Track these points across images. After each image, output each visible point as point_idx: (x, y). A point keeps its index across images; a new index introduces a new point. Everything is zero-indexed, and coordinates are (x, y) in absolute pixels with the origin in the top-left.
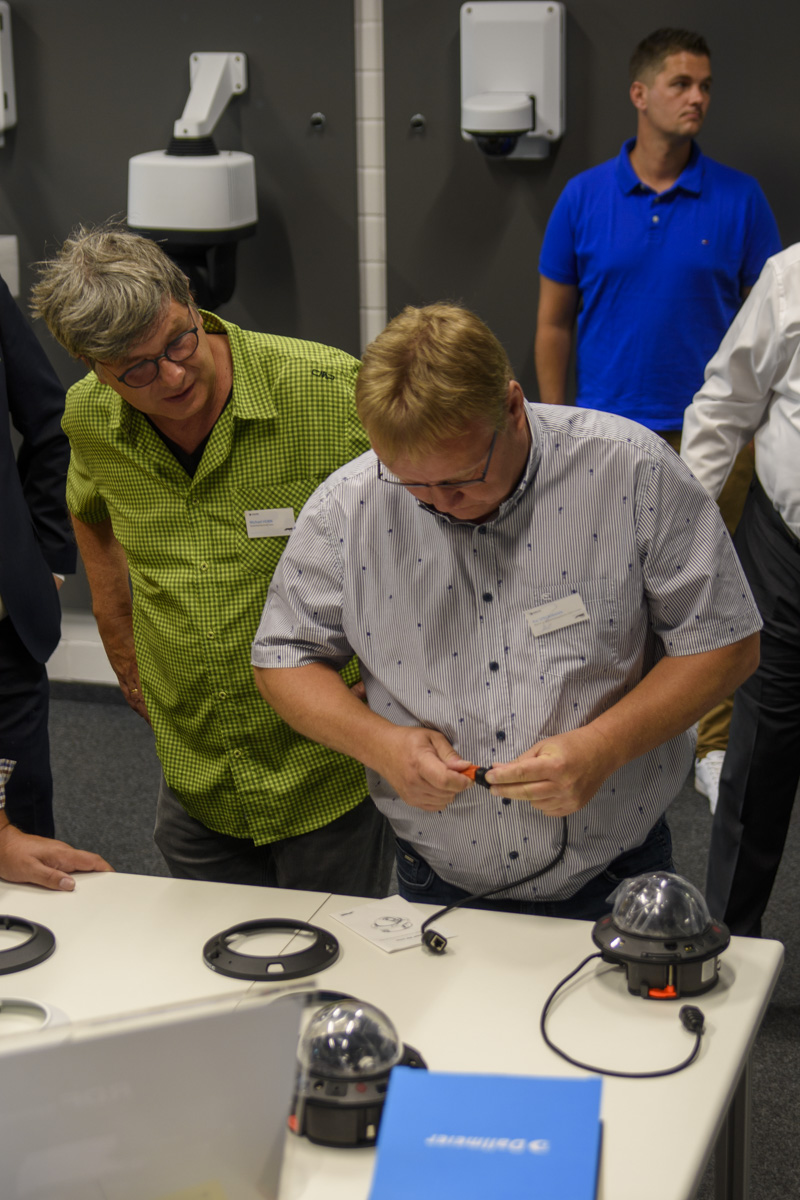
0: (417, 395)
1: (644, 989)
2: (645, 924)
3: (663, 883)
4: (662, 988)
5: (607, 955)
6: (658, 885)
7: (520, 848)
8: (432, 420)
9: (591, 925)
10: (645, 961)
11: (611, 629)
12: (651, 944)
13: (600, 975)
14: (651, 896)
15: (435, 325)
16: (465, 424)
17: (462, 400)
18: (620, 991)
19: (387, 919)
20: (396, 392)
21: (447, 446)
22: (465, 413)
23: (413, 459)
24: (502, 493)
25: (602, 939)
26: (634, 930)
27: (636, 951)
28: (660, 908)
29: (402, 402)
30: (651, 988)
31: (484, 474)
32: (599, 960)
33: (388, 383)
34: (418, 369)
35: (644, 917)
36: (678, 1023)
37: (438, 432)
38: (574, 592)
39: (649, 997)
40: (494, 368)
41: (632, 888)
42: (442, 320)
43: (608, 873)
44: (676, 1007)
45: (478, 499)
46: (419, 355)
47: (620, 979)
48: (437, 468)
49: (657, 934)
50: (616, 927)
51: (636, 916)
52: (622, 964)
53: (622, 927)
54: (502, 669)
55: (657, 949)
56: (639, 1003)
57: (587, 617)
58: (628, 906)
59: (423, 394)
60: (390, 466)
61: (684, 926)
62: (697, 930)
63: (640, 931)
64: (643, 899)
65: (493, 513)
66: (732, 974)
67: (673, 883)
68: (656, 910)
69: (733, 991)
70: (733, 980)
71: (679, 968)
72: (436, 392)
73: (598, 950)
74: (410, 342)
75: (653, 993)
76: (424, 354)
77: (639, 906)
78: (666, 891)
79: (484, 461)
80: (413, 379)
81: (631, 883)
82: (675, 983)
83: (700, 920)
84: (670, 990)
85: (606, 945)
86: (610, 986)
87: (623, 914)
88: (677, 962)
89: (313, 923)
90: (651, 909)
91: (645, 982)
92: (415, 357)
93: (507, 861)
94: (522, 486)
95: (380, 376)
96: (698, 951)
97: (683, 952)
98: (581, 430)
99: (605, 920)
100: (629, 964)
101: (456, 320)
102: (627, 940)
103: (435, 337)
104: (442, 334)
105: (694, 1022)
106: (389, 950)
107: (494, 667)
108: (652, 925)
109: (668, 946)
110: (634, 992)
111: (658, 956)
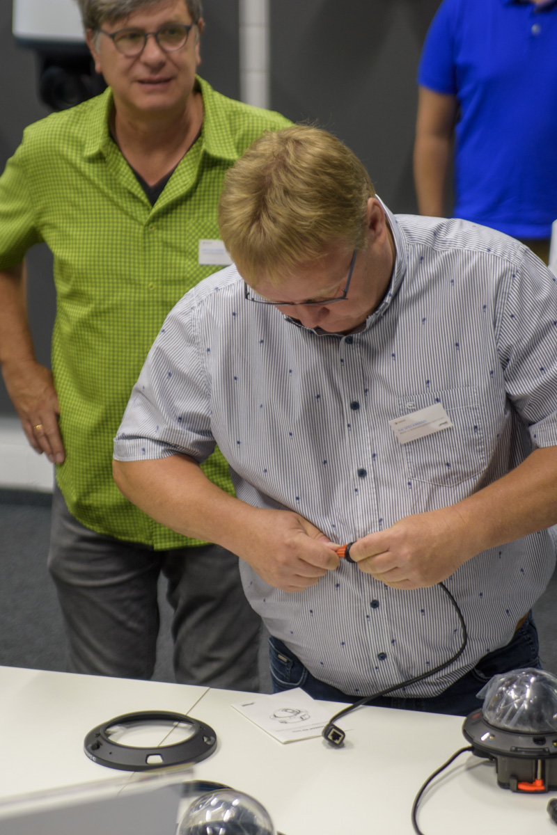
0: (274, 221)
1: (513, 782)
2: (515, 719)
3: (533, 680)
4: (531, 781)
5: (477, 750)
6: (528, 681)
7: (388, 649)
8: (290, 245)
9: (462, 719)
10: (514, 755)
11: (477, 436)
12: (520, 738)
13: (469, 768)
14: (521, 692)
15: (290, 147)
16: (323, 246)
17: (319, 224)
18: (489, 784)
19: (286, 710)
20: (255, 217)
21: (306, 268)
22: (321, 236)
23: (273, 280)
24: (367, 308)
25: (472, 734)
26: (504, 724)
27: (505, 745)
28: (529, 704)
29: (260, 228)
30: (520, 781)
31: (345, 293)
32: (469, 754)
33: (248, 209)
34: (275, 194)
35: (514, 712)
37: (295, 255)
38: (438, 400)
39: (518, 791)
40: (349, 189)
41: (502, 684)
42: (298, 142)
43: (477, 671)
44: (544, 800)
45: (341, 316)
46: (275, 182)
47: (490, 772)
48: (301, 289)
49: (526, 729)
50: (487, 723)
51: (505, 711)
52: (492, 758)
53: (492, 722)
54: (370, 475)
55: (525, 744)
56: (509, 796)
57: (450, 425)
58: (498, 700)
59: (281, 219)
60: (254, 287)
61: (552, 722)
63: (509, 726)
64: (512, 694)
65: (360, 326)
67: (542, 679)
68: (525, 706)
71: (547, 762)
72: (295, 217)
73: (469, 745)
74: (267, 167)
75: (522, 787)
76: (280, 180)
77: (509, 701)
78: (534, 687)
79: (345, 279)
80: (270, 205)
81: (501, 678)
82: (543, 777)
84: (539, 784)
85: (476, 740)
86: (481, 779)
87: (493, 709)
88: (545, 757)
89: (192, 716)
90: (520, 704)
91: (514, 776)
92: (271, 183)
93: (376, 662)
94: (388, 299)
95: (240, 202)
97: (551, 746)
98: (444, 242)
99: (475, 715)
100: (498, 757)
101: (312, 143)
102: (497, 734)
103: (290, 161)
104: (298, 158)
106: (284, 741)
107: (362, 473)
108: (521, 720)
109: (537, 741)
110: (504, 785)
111: (527, 750)
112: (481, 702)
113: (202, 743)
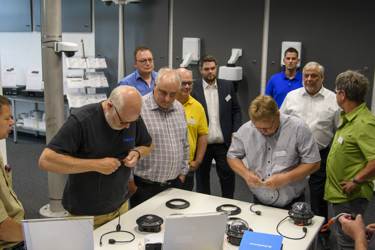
0: (261, 112)
1: (297, 223)
2: (298, 211)
3: (302, 204)
4: (300, 224)
5: (291, 217)
6: (301, 204)
7: (274, 196)
8: (263, 117)
9: (288, 211)
10: (298, 218)
11: (291, 157)
12: (299, 215)
13: (289, 220)
14: (300, 206)
15: (265, 99)
16: (269, 118)
17: (269, 114)
18: (292, 223)
20: (257, 111)
21: (265, 122)
22: (269, 116)
23: (258, 123)
24: (274, 131)
25: (290, 213)
26: (296, 212)
27: (296, 216)
29: (258, 113)
30: (298, 223)
31: (271, 127)
32: (289, 217)
33: (255, 109)
34: (261, 107)
35: (298, 210)
36: (302, 230)
37: (264, 119)
38: (285, 150)
39: (298, 225)
40: (275, 108)
41: (296, 204)
42: (266, 98)
44: (302, 227)
45: (270, 132)
46: (262, 105)
47: (293, 221)
48: (263, 125)
49: (300, 213)
50: (293, 212)
51: (296, 209)
52: (294, 219)
56: (296, 226)
57: (286, 155)
58: (295, 207)
59: (261, 111)
60: (254, 124)
61: (305, 212)
62: (308, 213)
63: (297, 213)
64: (298, 206)
65: (273, 134)
66: (314, 222)
67: (304, 204)
68: (300, 209)
69: (314, 225)
70: (314, 223)
71: (304, 220)
72: (264, 111)
73: (289, 216)
74: (260, 102)
75: (298, 224)
76: (263, 104)
77: (297, 208)
78: (303, 206)
79: (272, 125)
80: (260, 109)
81: (296, 203)
82: (303, 223)
83: (308, 211)
84: (302, 224)
86: (291, 222)
87: (294, 209)
88: (304, 219)
89: (237, 206)
90: (299, 208)
91: (297, 222)
92: (261, 105)
93: (271, 198)
94: (278, 130)
95: (254, 108)
96: (308, 217)
97: (305, 217)
98: (290, 119)
99: (291, 210)
101: (269, 98)
102: (295, 214)
103: (265, 101)
104: (266, 101)
105: (305, 230)
107: (269, 162)
108: (299, 212)
109: (302, 216)
110: (295, 224)
112: (292, 208)
113: (238, 211)
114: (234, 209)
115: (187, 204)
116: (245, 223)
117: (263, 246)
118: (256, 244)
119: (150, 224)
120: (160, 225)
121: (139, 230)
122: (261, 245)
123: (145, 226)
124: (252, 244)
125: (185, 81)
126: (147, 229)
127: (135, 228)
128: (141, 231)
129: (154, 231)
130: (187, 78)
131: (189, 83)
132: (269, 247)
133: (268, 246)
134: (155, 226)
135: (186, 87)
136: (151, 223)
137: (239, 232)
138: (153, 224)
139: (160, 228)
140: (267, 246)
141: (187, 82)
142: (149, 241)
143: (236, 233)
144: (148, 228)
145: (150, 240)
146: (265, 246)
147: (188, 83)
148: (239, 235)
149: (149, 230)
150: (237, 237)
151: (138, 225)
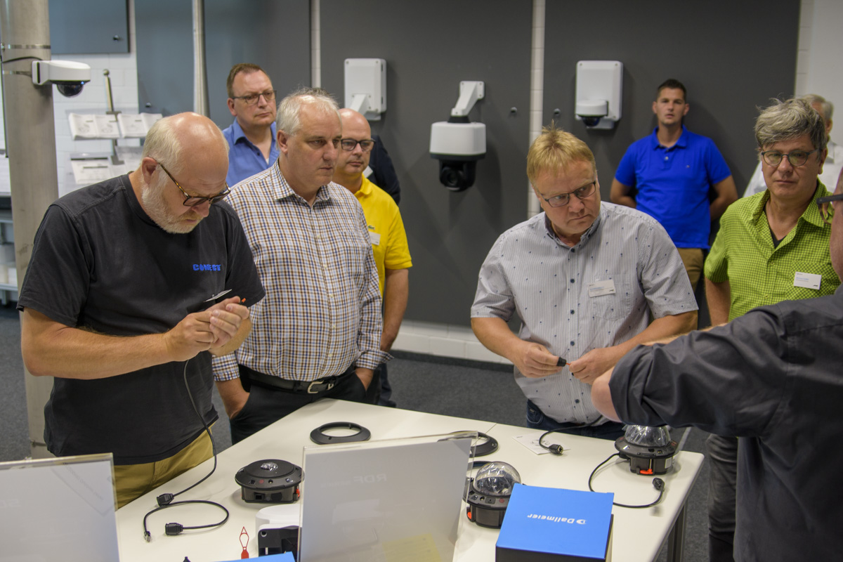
1: (638, 470)
2: (640, 440)
4: (646, 470)
5: (622, 454)
7: (580, 398)
10: (639, 456)
11: (627, 298)
12: (642, 449)
13: (617, 463)
18: (627, 471)
25: (619, 445)
26: (634, 442)
27: (635, 451)
28: (647, 433)
30: (641, 470)
32: (617, 457)
35: (639, 437)
36: (653, 486)
38: (611, 279)
39: (640, 474)
44: (651, 479)
47: (627, 465)
49: (645, 445)
50: (626, 441)
51: (635, 436)
52: (628, 459)
53: (629, 441)
54: (576, 313)
55: (644, 451)
56: (635, 476)
57: (615, 291)
58: (632, 432)
61: (657, 441)
62: (664, 444)
63: (637, 443)
66: (680, 467)
68: (645, 434)
69: (679, 473)
70: (680, 469)
71: (655, 460)
73: (618, 452)
75: (641, 472)
77: (637, 431)
82: (652, 468)
83: (665, 440)
84: (650, 470)
85: (621, 449)
86: (622, 468)
87: (629, 435)
88: (654, 458)
89: (488, 434)
90: (643, 432)
91: (638, 467)
93: (574, 404)
96: (664, 453)
97: (656, 453)
100: (631, 458)
102: (631, 447)
105: (659, 486)
107: (572, 312)
108: (643, 440)
109: (650, 450)
110: (633, 471)
111: (645, 454)
112: (624, 432)
113: (491, 446)
114: (481, 442)
115: (364, 434)
116: (509, 471)
117: (564, 520)
118: (544, 517)
119: (269, 482)
120: (296, 485)
121: (243, 498)
122: (557, 520)
123: (257, 489)
124: (535, 516)
125: (353, 137)
126: (264, 494)
127: (234, 496)
128: (247, 501)
129: (282, 500)
130: (358, 129)
131: (363, 143)
132: (579, 522)
133: (575, 522)
134: (283, 487)
135: (355, 152)
136: (273, 480)
137: (496, 493)
138: (278, 483)
139: (296, 492)
140: (573, 520)
141: (359, 140)
142: (267, 522)
143: (489, 496)
144: (266, 493)
145: (271, 521)
146: (568, 521)
147: (360, 142)
148: (497, 500)
149: (268, 498)
150: (492, 505)
151: (240, 487)
